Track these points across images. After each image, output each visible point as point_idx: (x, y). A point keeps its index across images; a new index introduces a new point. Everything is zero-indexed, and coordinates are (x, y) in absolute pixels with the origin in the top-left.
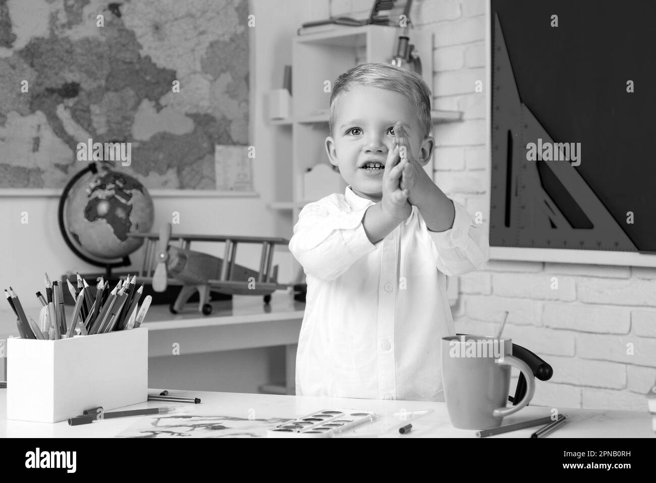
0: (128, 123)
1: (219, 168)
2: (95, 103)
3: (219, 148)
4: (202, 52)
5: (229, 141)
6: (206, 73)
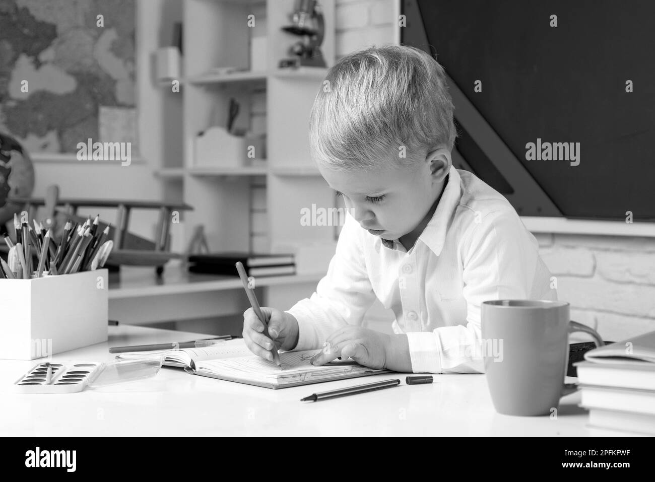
0: (5, 79)
3: (103, 110)
5: (114, 102)
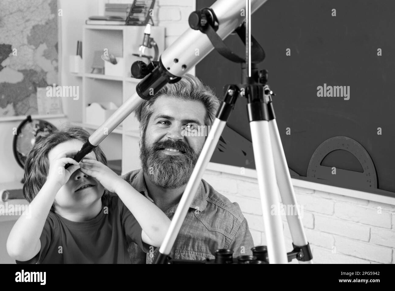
1: (39, 101)
3: (39, 89)
4: (28, 32)
5: (45, 85)
6: (31, 44)
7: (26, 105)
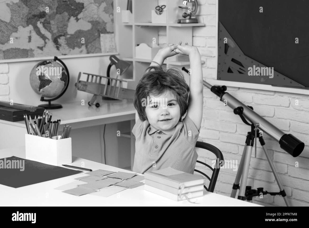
0: (66, 27)
1: (102, 43)
2: (52, 20)
3: (102, 35)
6: (96, 3)
7: (94, 46)
